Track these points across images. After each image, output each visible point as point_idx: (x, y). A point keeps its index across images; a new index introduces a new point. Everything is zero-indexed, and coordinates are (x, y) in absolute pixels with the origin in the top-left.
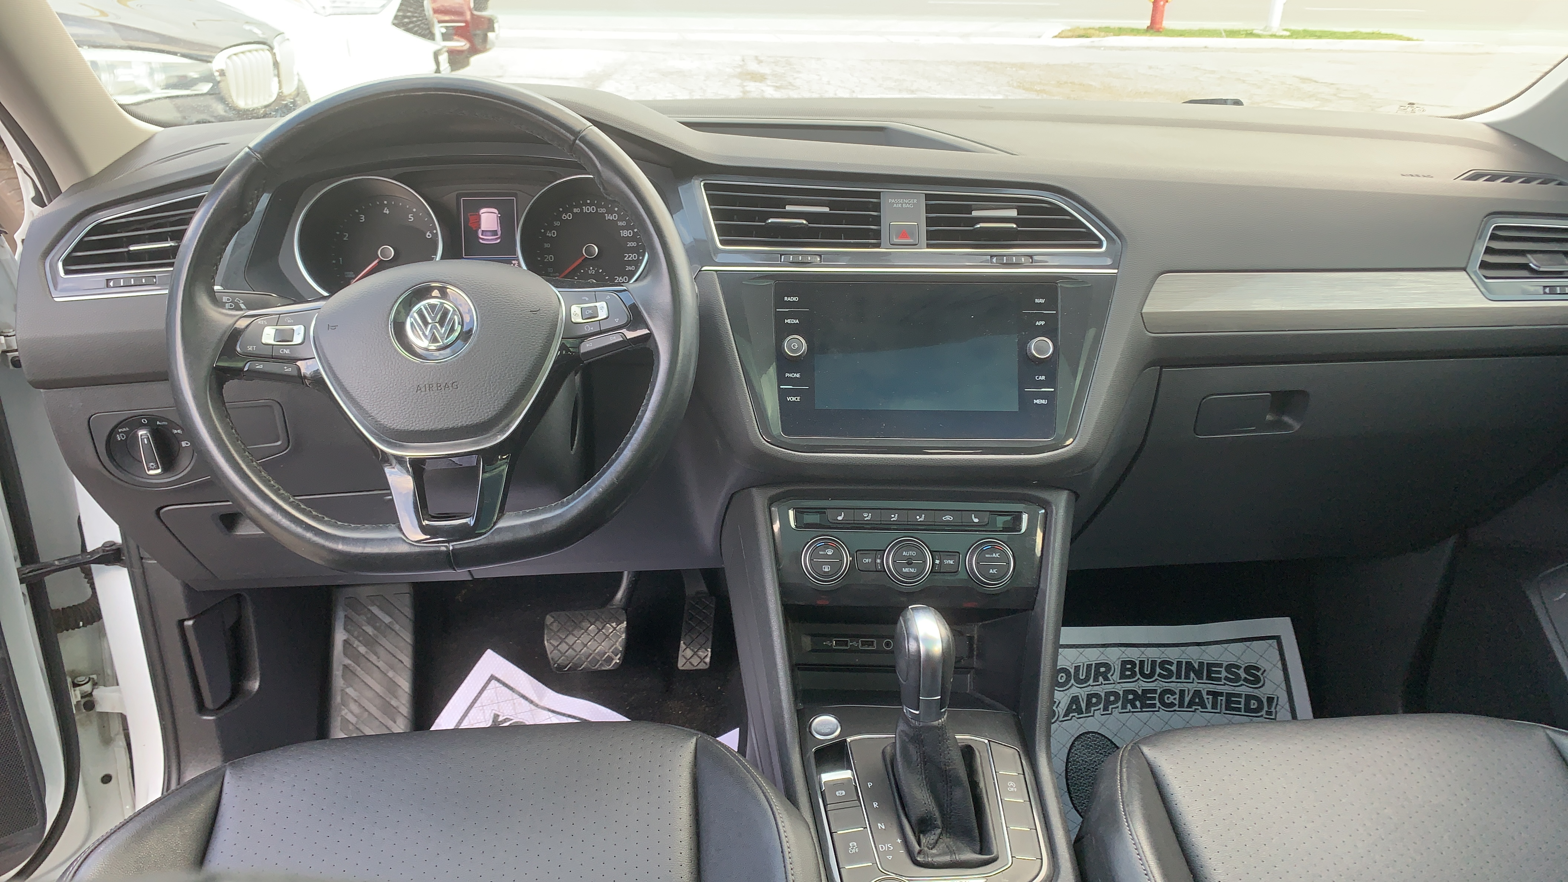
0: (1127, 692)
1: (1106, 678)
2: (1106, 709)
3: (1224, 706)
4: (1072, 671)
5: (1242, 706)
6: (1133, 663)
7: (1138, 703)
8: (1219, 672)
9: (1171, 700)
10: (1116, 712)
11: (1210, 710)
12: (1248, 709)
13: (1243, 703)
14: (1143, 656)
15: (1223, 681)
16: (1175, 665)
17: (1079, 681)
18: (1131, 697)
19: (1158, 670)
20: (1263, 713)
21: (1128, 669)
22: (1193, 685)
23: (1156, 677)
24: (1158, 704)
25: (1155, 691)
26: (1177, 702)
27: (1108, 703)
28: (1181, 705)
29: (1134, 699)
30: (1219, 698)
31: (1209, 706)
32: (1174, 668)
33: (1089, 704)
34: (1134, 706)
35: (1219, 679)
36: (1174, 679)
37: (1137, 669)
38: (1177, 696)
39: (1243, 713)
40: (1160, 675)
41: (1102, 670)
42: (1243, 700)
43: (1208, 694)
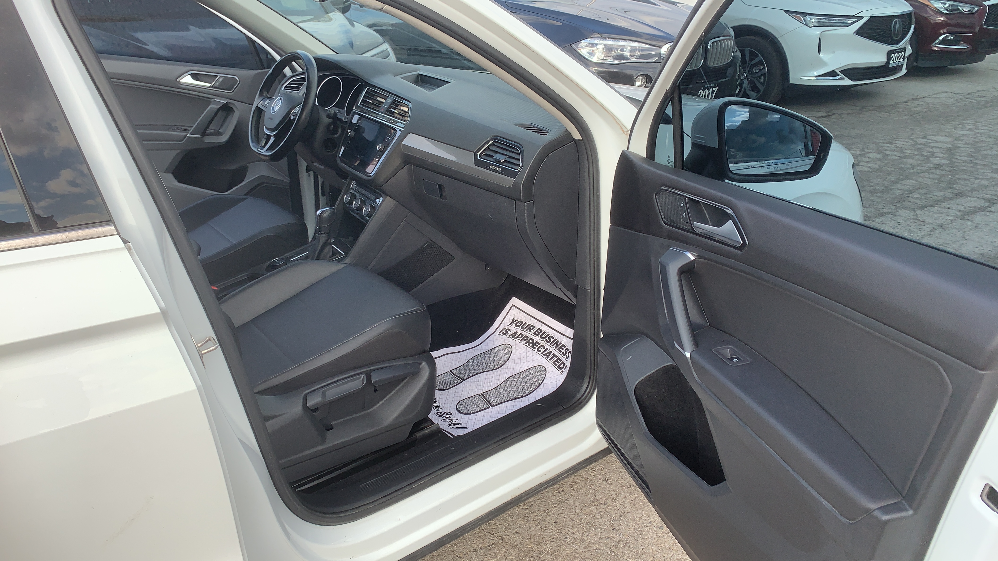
0: (531, 339)
1: (530, 331)
2: (521, 341)
3: (553, 361)
4: (523, 323)
5: (558, 364)
6: (541, 331)
7: (531, 345)
8: (563, 349)
9: (541, 350)
10: (523, 343)
11: (548, 360)
12: (559, 367)
13: (559, 364)
14: (547, 331)
15: (562, 353)
16: (553, 340)
17: (522, 328)
18: (531, 341)
19: (547, 338)
20: (561, 370)
21: (538, 332)
22: (553, 349)
23: (545, 340)
24: (536, 349)
25: (539, 344)
26: (542, 351)
27: (523, 339)
28: (542, 353)
29: (531, 343)
30: (555, 358)
31: (549, 358)
32: (552, 340)
33: (518, 337)
34: (529, 345)
35: (561, 351)
36: (549, 344)
37: (541, 334)
38: (544, 350)
39: (556, 367)
40: (546, 340)
41: (539, 331)
42: (560, 363)
43: (553, 354)
